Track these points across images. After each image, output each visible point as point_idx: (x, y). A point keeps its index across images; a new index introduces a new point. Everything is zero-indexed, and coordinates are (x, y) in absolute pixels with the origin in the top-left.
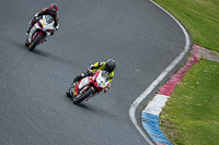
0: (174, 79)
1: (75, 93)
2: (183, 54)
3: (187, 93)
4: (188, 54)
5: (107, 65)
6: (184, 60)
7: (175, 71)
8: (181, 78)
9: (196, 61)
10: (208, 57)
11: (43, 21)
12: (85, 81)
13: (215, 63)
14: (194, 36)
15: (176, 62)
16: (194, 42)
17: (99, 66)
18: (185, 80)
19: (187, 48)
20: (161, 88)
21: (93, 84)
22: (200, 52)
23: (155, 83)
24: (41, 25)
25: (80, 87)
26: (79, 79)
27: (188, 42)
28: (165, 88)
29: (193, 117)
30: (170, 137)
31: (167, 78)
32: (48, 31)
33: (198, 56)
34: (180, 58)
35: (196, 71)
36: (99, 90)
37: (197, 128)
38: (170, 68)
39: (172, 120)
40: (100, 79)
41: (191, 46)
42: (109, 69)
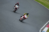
1: (21, 19)
11: (16, 6)
12: (23, 17)
21: (24, 17)
42: (27, 14)
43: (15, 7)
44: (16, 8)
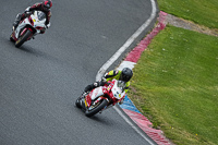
0: (140, 45)
1: (87, 104)
2: (149, 21)
3: (154, 60)
4: (155, 21)
5: (123, 73)
6: (150, 27)
7: (141, 38)
8: (147, 45)
9: (162, 27)
10: (175, 24)
11: (34, 16)
12: (99, 91)
13: (181, 29)
14: (160, 3)
15: (142, 28)
16: (160, 8)
17: (114, 75)
18: (151, 46)
19: (153, 15)
20: (128, 55)
22: (167, 19)
23: (122, 50)
24: (31, 21)
25: (93, 97)
26: (91, 88)
27: (154, 9)
28: (132, 54)
29: (159, 83)
30: (136, 103)
31: (134, 45)
32: (39, 28)
33: (165, 23)
34: (146, 25)
35: (163, 38)
36: (114, 101)
37: (163, 94)
38: (136, 35)
39: (139, 87)
40: (116, 90)
41: (157, 13)
43: (27, 21)
44: (31, 30)
